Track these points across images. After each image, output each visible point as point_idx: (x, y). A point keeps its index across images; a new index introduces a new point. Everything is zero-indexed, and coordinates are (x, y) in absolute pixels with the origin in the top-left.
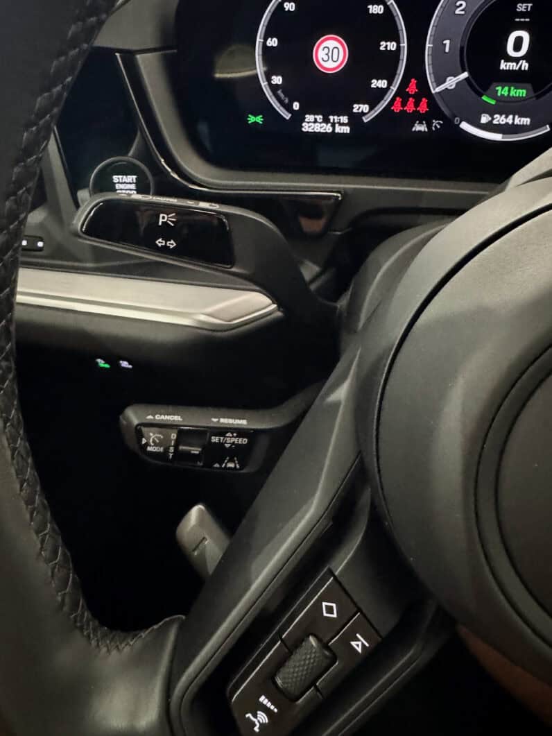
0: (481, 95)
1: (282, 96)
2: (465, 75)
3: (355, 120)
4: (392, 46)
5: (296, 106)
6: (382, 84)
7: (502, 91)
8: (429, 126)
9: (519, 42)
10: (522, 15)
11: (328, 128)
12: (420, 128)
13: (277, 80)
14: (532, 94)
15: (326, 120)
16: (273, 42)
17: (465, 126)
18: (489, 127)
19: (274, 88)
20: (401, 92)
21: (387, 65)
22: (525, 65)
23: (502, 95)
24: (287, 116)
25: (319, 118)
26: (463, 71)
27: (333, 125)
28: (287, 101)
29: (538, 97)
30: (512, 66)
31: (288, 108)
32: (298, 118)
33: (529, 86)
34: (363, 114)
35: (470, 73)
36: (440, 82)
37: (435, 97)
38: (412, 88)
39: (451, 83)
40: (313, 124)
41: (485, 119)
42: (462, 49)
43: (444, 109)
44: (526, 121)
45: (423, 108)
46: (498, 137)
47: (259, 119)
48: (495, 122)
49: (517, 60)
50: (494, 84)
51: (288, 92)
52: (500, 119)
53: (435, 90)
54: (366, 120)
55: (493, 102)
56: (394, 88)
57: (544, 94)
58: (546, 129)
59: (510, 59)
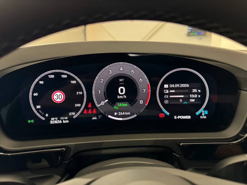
0: (113, 106)
1: (41, 112)
2: (107, 101)
3: (71, 118)
4: (81, 93)
5: (47, 115)
6: (79, 105)
7: (120, 105)
8: (98, 117)
9: (122, 91)
10: (121, 82)
11: (60, 122)
12: (94, 118)
13: (38, 107)
14: (129, 105)
15: (59, 119)
16: (36, 94)
17: (109, 116)
18: (118, 116)
19: (38, 110)
20: (86, 107)
22: (125, 97)
23: (120, 106)
24: (44, 119)
25: (56, 118)
27: (62, 120)
28: (43, 114)
29: (131, 106)
30: (121, 97)
31: (44, 116)
32: (48, 119)
33: (128, 103)
34: (73, 116)
35: (108, 100)
36: (99, 103)
37: (98, 108)
38: (90, 106)
39: (103, 103)
40: (54, 121)
41: (116, 114)
42: (104, 93)
43: (102, 112)
44: (129, 113)
45: (95, 112)
46: (121, 119)
47: (32, 121)
49: (122, 95)
50: (117, 103)
51: (43, 110)
52: (121, 114)
53: (98, 106)
55: (117, 108)
56: (83, 106)
57: (133, 105)
58: (136, 115)
59: (120, 95)
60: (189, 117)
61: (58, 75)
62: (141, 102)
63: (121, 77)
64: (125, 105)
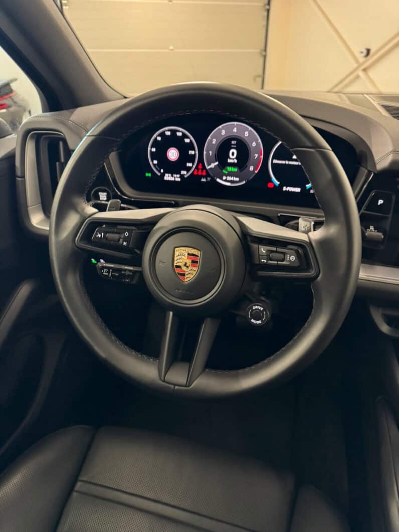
0: (222, 170)
1: (157, 167)
2: (217, 163)
3: (182, 176)
4: (193, 152)
5: (162, 171)
6: (190, 165)
7: (230, 169)
8: (207, 179)
9: (233, 154)
10: (233, 145)
11: (173, 179)
12: (203, 180)
13: (155, 162)
14: (239, 170)
15: (172, 176)
16: (154, 150)
17: (218, 180)
18: (226, 180)
19: (154, 165)
20: (197, 167)
21: (192, 159)
22: (236, 161)
24: (159, 174)
25: (170, 175)
26: (216, 161)
27: (175, 178)
28: (159, 169)
29: (241, 171)
30: (232, 161)
31: (159, 171)
32: (163, 175)
33: (238, 168)
34: (184, 175)
35: (219, 162)
36: (209, 165)
37: (209, 171)
38: (200, 167)
39: (213, 165)
40: (168, 177)
41: (224, 178)
42: (215, 155)
43: (211, 174)
44: (237, 179)
45: (204, 173)
46: (228, 184)
47: (150, 175)
48: (228, 179)
49: (233, 159)
50: (227, 167)
51: (159, 166)
52: (229, 178)
53: (208, 168)
54: (186, 176)
55: (227, 173)
56: (194, 167)
57: (243, 170)
58: (244, 182)
59: (230, 159)
60: (298, 190)
61: (174, 132)
62: (252, 168)
63: (234, 139)
64: (235, 170)
